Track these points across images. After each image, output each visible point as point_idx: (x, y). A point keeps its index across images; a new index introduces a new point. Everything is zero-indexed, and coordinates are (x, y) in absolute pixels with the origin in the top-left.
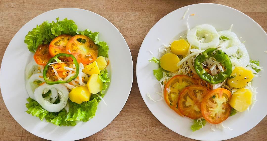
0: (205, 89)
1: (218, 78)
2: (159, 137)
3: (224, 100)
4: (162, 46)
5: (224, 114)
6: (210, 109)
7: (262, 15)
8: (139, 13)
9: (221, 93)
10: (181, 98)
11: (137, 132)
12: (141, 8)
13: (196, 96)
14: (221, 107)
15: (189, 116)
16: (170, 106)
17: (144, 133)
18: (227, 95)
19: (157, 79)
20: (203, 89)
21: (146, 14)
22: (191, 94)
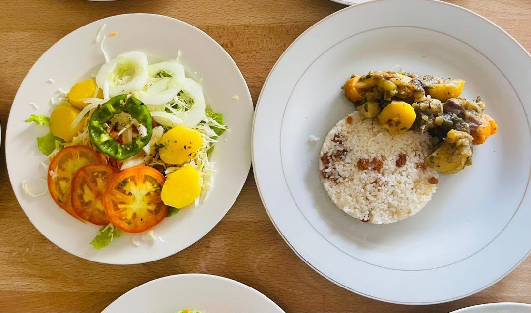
0: (108, 170)
1: (130, 149)
2: (51, 261)
3: (149, 187)
4: (57, 92)
5: (153, 214)
6: (120, 206)
7: (244, 30)
8: (30, 34)
9: (138, 175)
10: (75, 189)
11: (14, 254)
12: (35, 26)
13: (95, 181)
14: (143, 200)
15: (92, 220)
16: (58, 202)
17: (25, 255)
18: (156, 180)
19: (44, 153)
20: (106, 170)
21: (42, 36)
22: (88, 179)
